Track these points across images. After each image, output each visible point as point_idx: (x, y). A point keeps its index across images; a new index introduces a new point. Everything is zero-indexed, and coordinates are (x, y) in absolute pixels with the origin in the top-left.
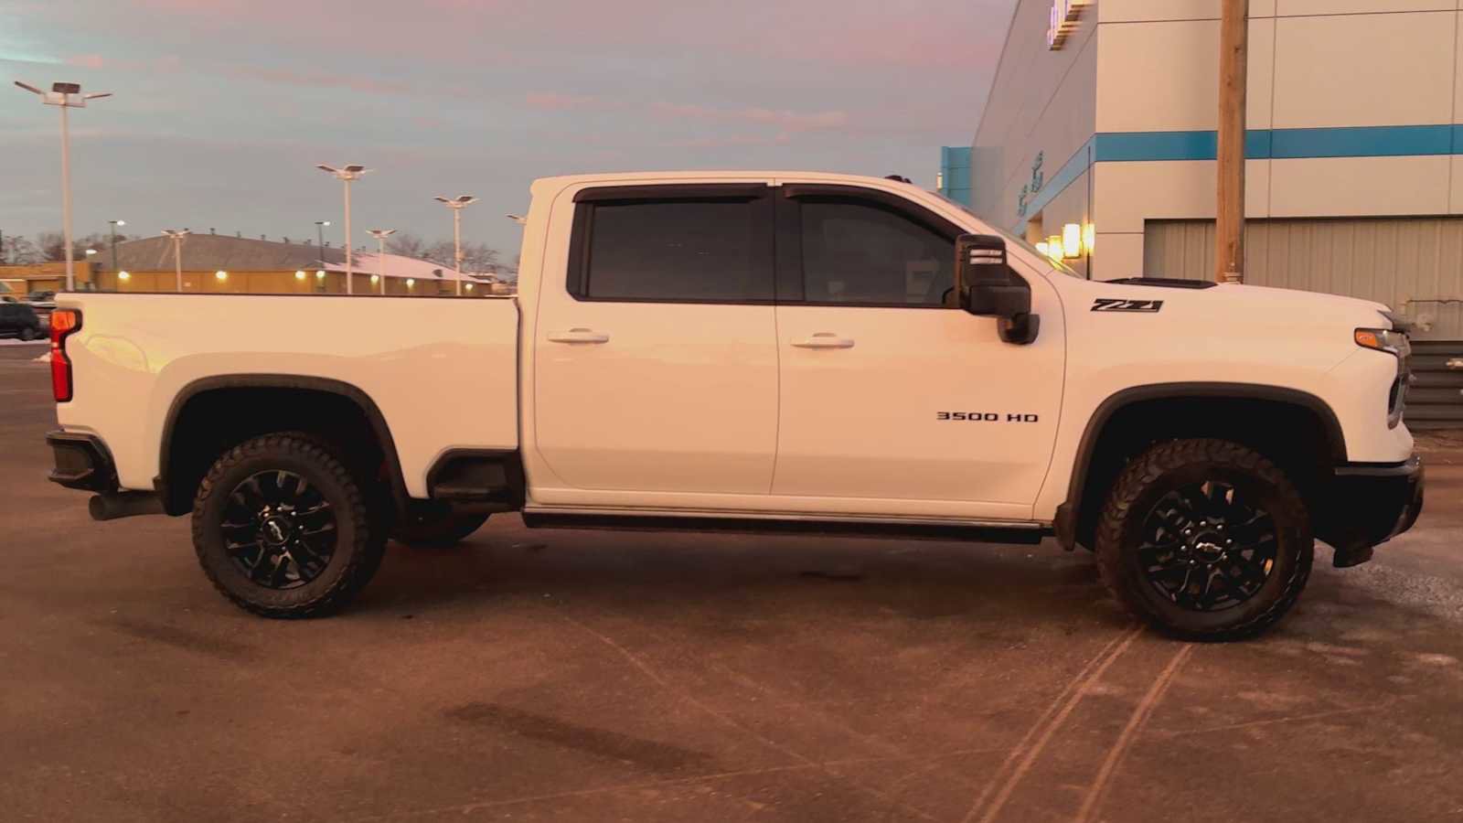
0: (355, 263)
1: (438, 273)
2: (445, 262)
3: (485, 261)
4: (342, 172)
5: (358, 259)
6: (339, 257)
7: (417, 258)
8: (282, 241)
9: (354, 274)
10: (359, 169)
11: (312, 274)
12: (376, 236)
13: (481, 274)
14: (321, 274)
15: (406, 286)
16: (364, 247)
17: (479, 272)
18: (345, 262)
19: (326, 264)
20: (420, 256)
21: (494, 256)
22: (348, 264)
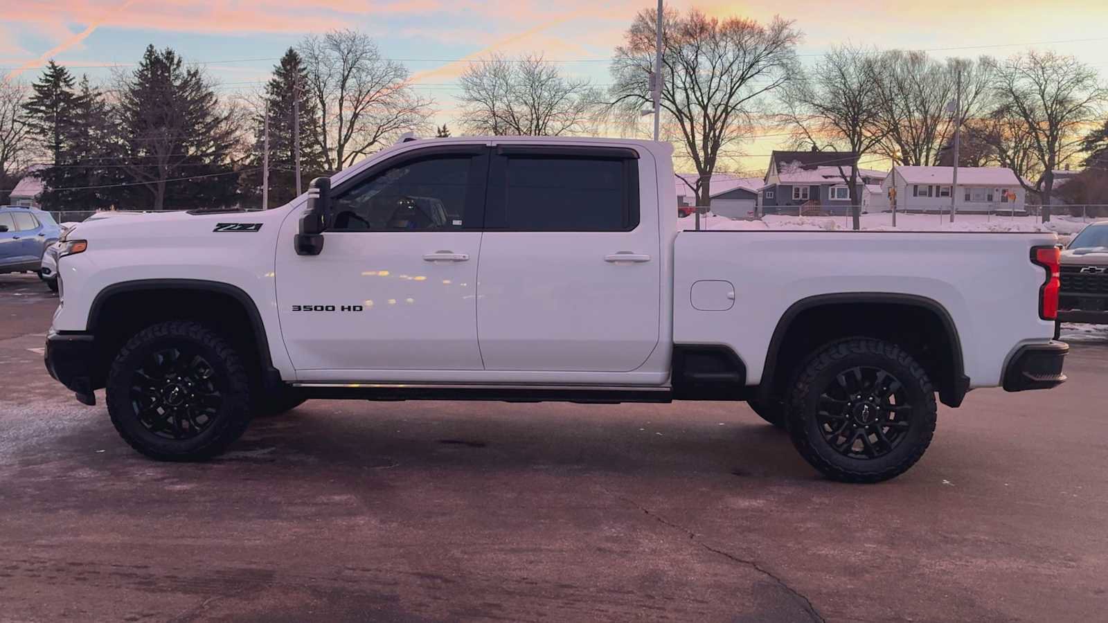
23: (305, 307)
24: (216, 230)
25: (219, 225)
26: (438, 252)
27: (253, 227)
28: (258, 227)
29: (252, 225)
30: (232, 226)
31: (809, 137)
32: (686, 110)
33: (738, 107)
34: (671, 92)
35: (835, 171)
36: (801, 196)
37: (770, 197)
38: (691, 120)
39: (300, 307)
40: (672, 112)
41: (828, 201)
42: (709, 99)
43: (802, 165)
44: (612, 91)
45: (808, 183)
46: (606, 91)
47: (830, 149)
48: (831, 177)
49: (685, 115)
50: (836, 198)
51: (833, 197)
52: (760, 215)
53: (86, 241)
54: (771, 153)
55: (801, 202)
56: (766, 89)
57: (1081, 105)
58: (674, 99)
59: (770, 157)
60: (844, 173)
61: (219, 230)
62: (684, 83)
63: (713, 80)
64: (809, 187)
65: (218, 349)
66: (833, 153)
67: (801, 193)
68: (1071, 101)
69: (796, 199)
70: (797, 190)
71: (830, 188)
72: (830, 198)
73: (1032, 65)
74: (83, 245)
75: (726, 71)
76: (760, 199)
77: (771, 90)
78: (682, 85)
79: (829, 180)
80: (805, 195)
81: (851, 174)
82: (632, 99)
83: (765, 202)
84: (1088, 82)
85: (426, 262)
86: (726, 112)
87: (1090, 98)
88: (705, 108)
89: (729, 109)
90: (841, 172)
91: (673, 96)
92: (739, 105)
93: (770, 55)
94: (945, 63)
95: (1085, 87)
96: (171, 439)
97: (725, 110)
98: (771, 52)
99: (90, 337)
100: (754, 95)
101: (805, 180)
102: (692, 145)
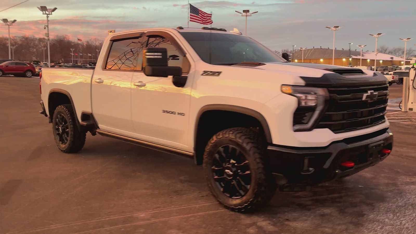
0: (363, 56)
1: (392, 58)
2: (396, 54)
3: (410, 54)
4: (333, 28)
5: (364, 54)
6: (358, 54)
7: (386, 53)
8: (342, 50)
9: (362, 59)
10: (338, 27)
11: (348, 59)
12: (360, 47)
13: (409, 58)
14: (351, 59)
15: (380, 63)
16: (368, 51)
17: (408, 57)
18: (360, 55)
19: (353, 56)
20: (388, 53)
21: (414, 52)
22: (361, 56)
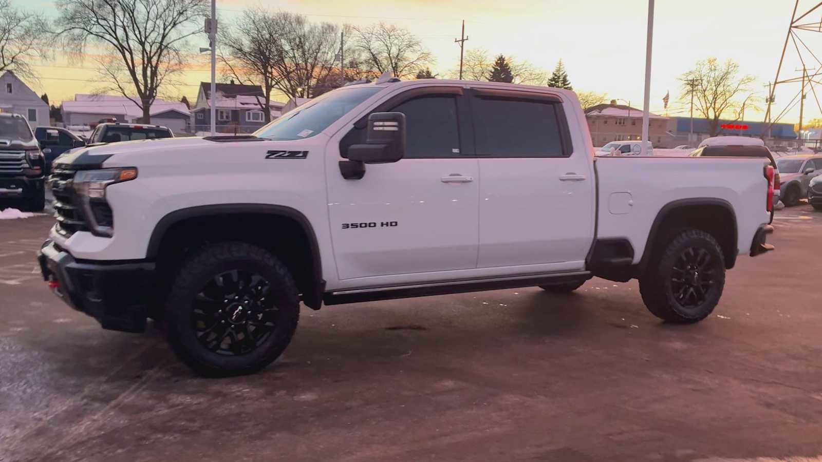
23: (352, 225)
24: (267, 157)
25: (269, 152)
26: (451, 175)
27: (301, 155)
28: (305, 154)
29: (299, 152)
30: (282, 153)
31: (234, 74)
32: (125, 44)
33: (169, 46)
34: (113, 28)
35: (253, 99)
36: (225, 117)
37: (201, 118)
38: (131, 53)
39: (348, 224)
40: (114, 45)
41: (246, 122)
42: (146, 38)
43: (225, 94)
44: (58, 22)
45: (230, 108)
46: (52, 22)
47: (249, 83)
48: (247, 104)
49: (126, 49)
50: (251, 120)
51: (249, 118)
52: (193, 131)
53: (135, 168)
54: (200, 84)
55: (225, 122)
56: (193, 33)
57: (412, 63)
58: (116, 35)
59: (199, 88)
60: (260, 101)
61: (271, 157)
62: (123, 23)
63: (148, 22)
64: (230, 111)
65: (277, 267)
66: (252, 86)
67: (225, 115)
68: (405, 60)
69: (222, 120)
70: (222, 112)
71: (247, 112)
72: (247, 120)
73: (382, 32)
74: (132, 173)
75: (158, 17)
76: (193, 120)
77: (197, 34)
78: (121, 24)
79: (246, 106)
80: (227, 117)
81: (265, 103)
82: (77, 31)
83: (198, 121)
84: (416, 47)
85: (443, 183)
86: (160, 49)
87: (418, 59)
88: (142, 44)
89: (163, 47)
90: (258, 101)
91: (115, 33)
92: (170, 44)
93: (195, 7)
94: (319, 25)
95: (414, 50)
96: (231, 355)
97: (160, 47)
98: (196, 5)
99: (151, 266)
100: (183, 37)
101: (229, 106)
102: (133, 73)
